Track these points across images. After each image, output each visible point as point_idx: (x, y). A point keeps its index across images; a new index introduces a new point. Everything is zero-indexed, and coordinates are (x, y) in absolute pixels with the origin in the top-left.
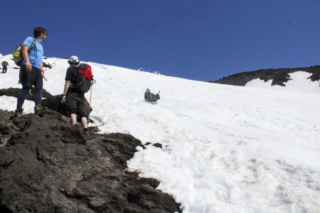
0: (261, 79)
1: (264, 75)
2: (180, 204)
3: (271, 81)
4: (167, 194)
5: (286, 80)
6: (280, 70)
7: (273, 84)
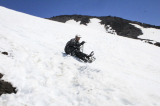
0: (75, 20)
1: (77, 18)
2: (15, 88)
3: (80, 22)
4: (7, 82)
5: (88, 22)
6: (85, 16)
7: (81, 24)
